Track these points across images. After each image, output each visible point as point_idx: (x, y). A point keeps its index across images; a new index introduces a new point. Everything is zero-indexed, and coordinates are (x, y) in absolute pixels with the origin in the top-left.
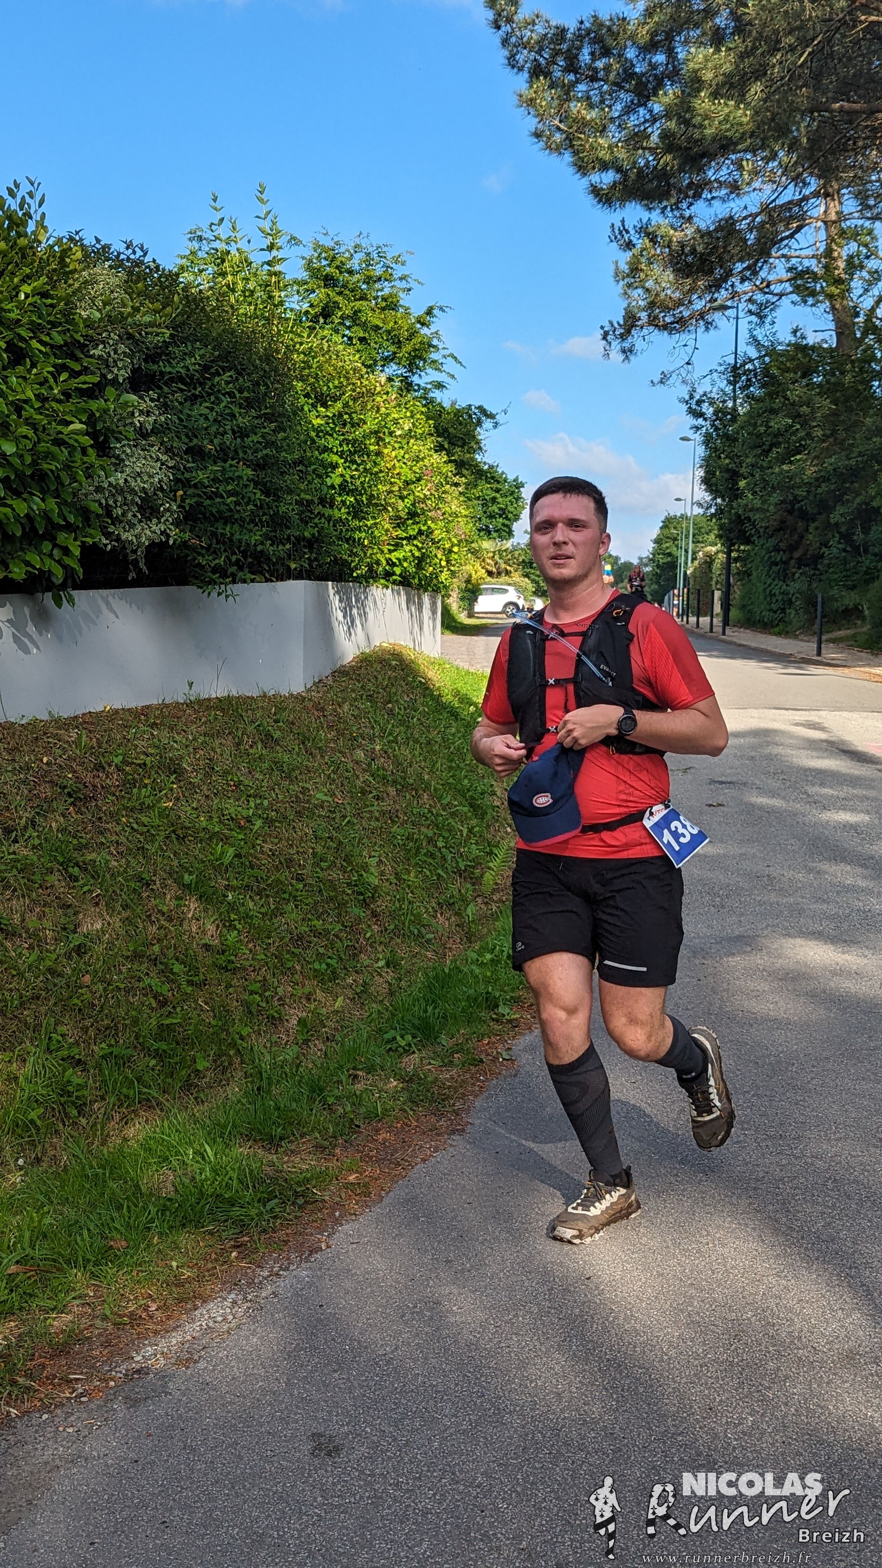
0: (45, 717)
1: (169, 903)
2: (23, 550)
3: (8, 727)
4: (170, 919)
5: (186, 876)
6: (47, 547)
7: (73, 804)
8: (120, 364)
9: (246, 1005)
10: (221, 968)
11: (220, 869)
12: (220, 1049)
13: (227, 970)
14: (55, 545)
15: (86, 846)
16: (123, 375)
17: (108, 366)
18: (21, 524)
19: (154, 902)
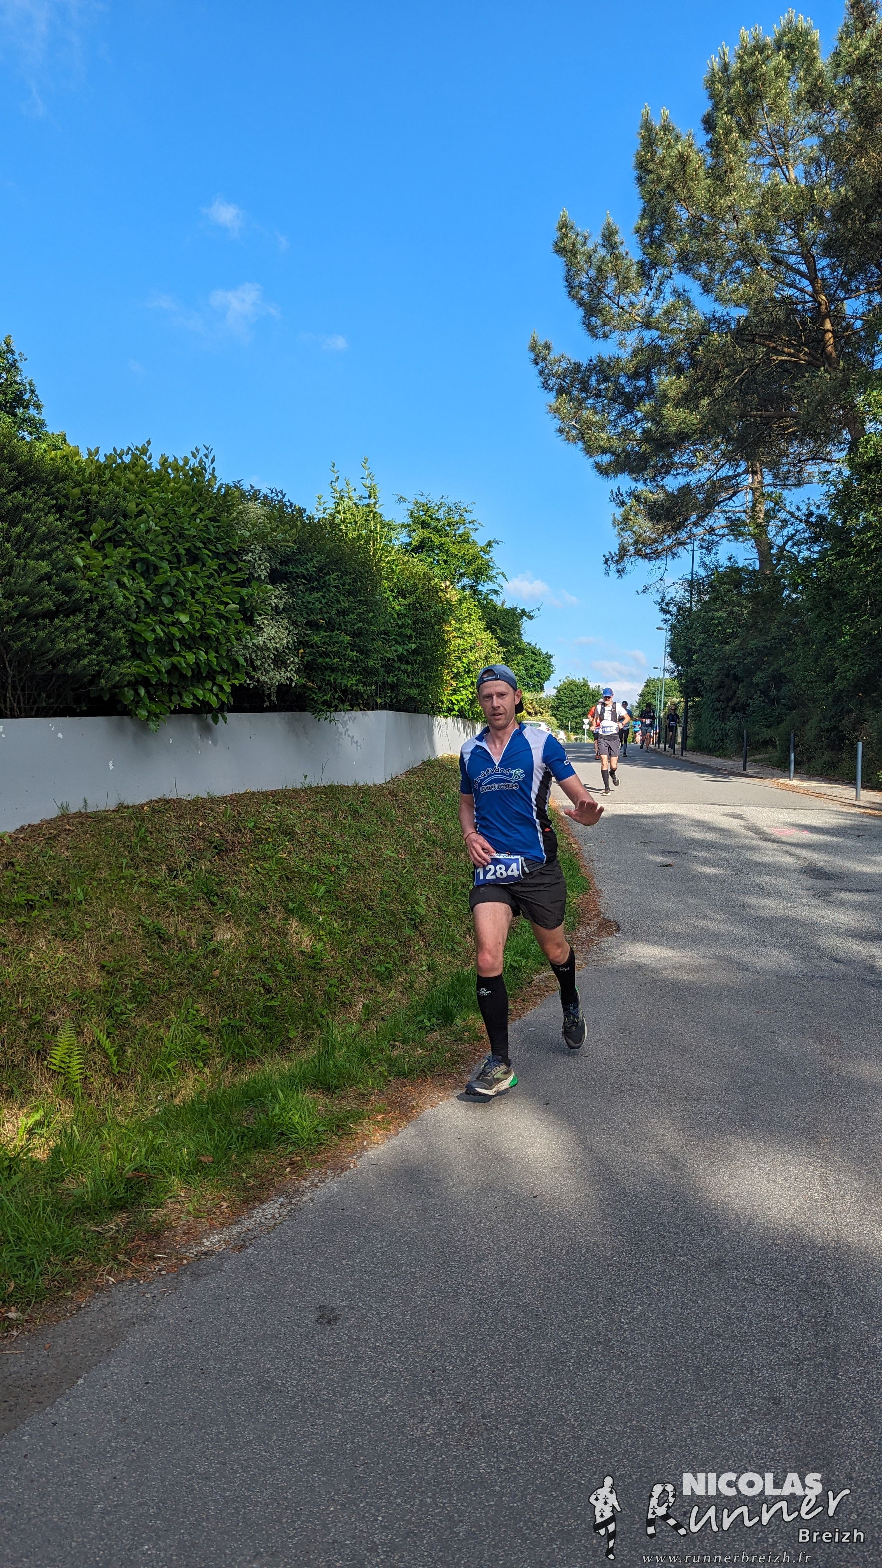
0: (205, 796)
1: (278, 922)
2: (193, 686)
3: (179, 801)
4: (278, 933)
5: (290, 904)
6: (209, 685)
7: (217, 854)
8: (263, 567)
9: (326, 993)
10: (310, 967)
11: (314, 900)
12: (306, 1024)
13: (314, 969)
14: (214, 684)
15: (224, 882)
16: (264, 574)
17: (254, 568)
18: (193, 670)
19: (268, 921)
